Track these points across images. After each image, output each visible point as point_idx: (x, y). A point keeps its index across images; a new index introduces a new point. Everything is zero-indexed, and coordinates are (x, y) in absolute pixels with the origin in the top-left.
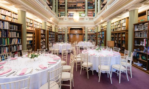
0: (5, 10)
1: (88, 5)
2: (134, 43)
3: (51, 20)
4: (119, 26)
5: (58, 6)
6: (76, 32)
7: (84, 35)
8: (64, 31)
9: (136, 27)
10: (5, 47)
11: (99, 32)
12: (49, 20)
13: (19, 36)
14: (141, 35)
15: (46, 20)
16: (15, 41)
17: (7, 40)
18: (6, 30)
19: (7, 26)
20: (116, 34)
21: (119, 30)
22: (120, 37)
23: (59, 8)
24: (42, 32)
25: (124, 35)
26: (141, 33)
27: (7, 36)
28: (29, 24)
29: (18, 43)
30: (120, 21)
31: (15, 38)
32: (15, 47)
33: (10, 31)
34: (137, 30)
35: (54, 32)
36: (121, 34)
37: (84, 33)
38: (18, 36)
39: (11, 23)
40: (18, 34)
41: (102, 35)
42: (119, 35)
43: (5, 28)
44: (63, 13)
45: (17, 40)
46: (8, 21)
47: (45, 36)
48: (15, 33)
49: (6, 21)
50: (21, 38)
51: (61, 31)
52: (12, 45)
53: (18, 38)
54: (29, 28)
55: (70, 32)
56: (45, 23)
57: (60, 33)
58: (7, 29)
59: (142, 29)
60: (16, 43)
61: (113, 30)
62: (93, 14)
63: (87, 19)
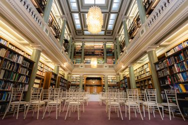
0: (19, 49)
1: (107, 53)
2: (160, 84)
3: (65, 65)
4: (143, 72)
5: (74, 53)
6: (94, 83)
7: (104, 86)
8: (79, 80)
9: (157, 66)
10: (12, 82)
11: (121, 81)
12: (62, 65)
13: (29, 74)
14: (163, 73)
15: (59, 64)
16: (23, 79)
17: (16, 75)
18: (18, 65)
19: (20, 61)
20: (141, 82)
21: (144, 76)
22: (147, 85)
23: (74, 55)
24: (53, 77)
25: (150, 82)
26: (163, 72)
27: (17, 70)
28: (39, 68)
29: (25, 82)
30: (143, 66)
31: (24, 75)
32: (21, 85)
33: (22, 67)
34: (158, 69)
35: (66, 80)
36: (147, 81)
37: (103, 83)
38: (27, 74)
39: (25, 59)
40: (28, 72)
41: (125, 83)
42: (145, 83)
43: (18, 62)
44: (79, 60)
45: (25, 77)
46: (23, 56)
47: (55, 82)
48: (26, 69)
49: (22, 55)
50: (30, 77)
51: (75, 80)
52: (19, 83)
53: (26, 76)
54: (38, 73)
55: (86, 82)
56: (58, 67)
57: (74, 83)
58: (20, 63)
59: (163, 67)
60: (23, 82)
61: (138, 78)
62: (113, 62)
63: (106, 67)
